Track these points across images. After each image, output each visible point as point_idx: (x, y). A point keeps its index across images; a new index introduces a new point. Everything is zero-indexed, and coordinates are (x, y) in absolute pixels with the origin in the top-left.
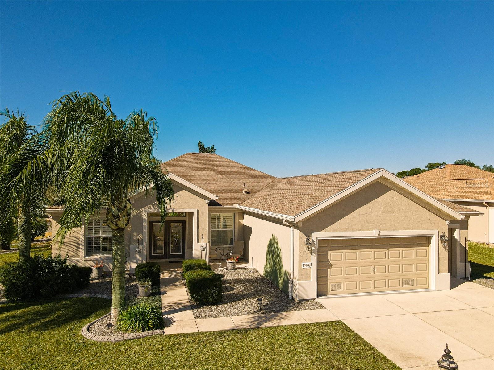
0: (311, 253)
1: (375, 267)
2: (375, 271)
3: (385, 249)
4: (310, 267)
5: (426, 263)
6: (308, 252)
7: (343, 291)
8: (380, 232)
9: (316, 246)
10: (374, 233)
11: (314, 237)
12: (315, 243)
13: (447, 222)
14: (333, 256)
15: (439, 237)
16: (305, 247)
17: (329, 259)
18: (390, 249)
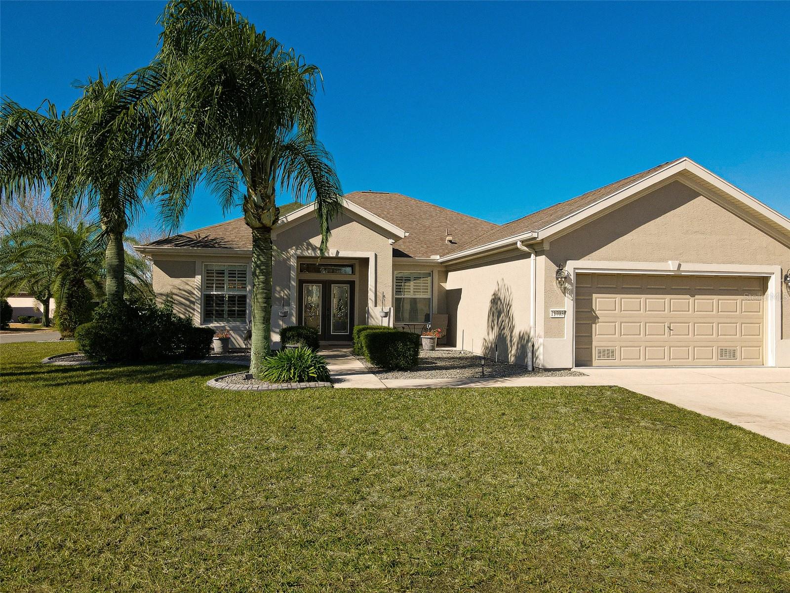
0: (564, 293)
1: (672, 325)
2: (671, 331)
3: (688, 296)
4: (563, 316)
5: (758, 321)
7: (617, 362)
8: (680, 265)
9: (573, 282)
10: (670, 266)
11: (571, 267)
12: (572, 277)
14: (601, 302)
15: (782, 279)
16: (555, 283)
17: (594, 308)
18: (697, 297)
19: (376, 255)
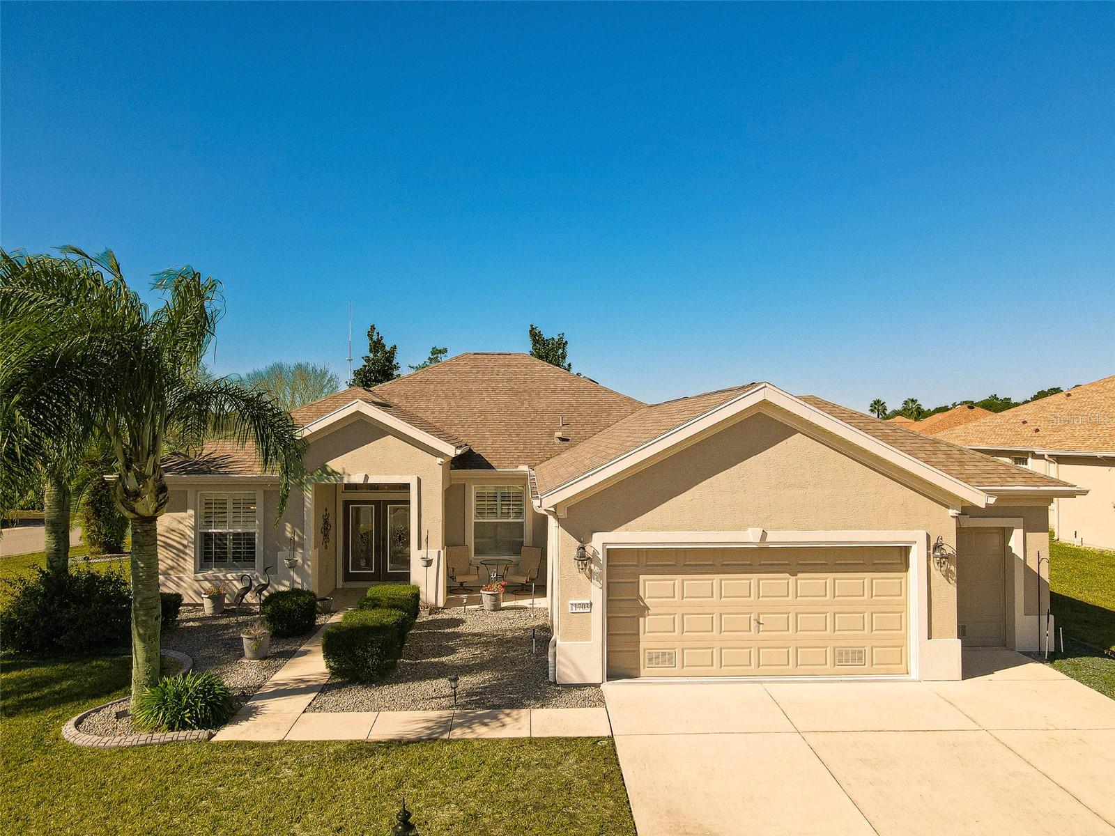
0: (590, 578)
1: (761, 616)
2: (761, 626)
3: (787, 575)
4: (589, 611)
5: (901, 611)
6: (582, 576)
7: (677, 670)
8: (764, 534)
9: (601, 562)
10: (750, 537)
11: (599, 542)
12: (600, 556)
13: (953, 512)
14: (652, 587)
15: (928, 548)
16: (574, 566)
17: (641, 593)
18: (800, 575)
19: (419, 480)
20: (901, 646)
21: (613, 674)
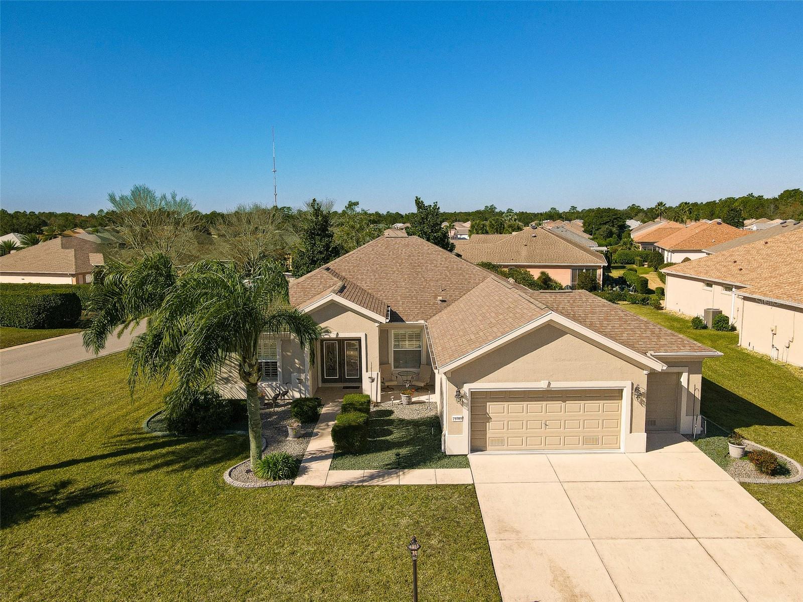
0: (462, 406)
1: (547, 422)
2: (547, 426)
3: (560, 402)
4: (462, 420)
5: (617, 419)
6: (459, 405)
7: (505, 448)
8: (549, 384)
9: (468, 398)
10: (542, 385)
11: (467, 388)
13: (646, 372)
14: (493, 408)
15: (632, 390)
16: (454, 400)
17: (488, 411)
18: (567, 402)
19: (366, 335)
20: (617, 436)
21: (474, 450)
